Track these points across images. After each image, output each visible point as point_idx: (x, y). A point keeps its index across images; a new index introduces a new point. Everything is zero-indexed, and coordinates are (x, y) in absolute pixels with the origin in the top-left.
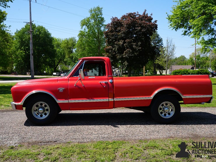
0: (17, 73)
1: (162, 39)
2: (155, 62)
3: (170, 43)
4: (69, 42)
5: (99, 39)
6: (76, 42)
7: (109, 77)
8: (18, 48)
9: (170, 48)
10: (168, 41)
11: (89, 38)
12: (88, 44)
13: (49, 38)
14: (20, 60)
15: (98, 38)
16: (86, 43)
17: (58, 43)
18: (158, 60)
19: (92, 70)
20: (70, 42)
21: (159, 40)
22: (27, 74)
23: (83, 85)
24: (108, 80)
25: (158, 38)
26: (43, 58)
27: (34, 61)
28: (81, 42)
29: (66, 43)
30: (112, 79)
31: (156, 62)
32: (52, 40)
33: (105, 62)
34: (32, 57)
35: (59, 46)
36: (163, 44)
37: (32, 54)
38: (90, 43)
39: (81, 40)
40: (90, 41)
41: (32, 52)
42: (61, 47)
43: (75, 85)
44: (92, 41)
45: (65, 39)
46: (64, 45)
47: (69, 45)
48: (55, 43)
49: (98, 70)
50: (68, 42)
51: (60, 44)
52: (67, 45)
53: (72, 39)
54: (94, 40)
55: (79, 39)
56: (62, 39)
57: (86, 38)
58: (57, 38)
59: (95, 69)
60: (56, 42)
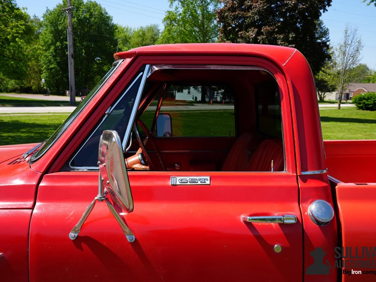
0: (49, 91)
1: (328, 29)
2: (317, 77)
3: (352, 36)
4: (146, 34)
5: (204, 27)
6: (160, 35)
7: (305, 179)
8: (51, 45)
9: (352, 48)
10: (348, 33)
11: (185, 26)
12: (183, 38)
13: (108, 25)
14: (53, 68)
15: (201, 26)
16: (178, 35)
17: (126, 37)
18: (324, 71)
19: (189, 89)
20: (148, 35)
21: (321, 33)
22: (67, 94)
23: (130, 238)
24: (301, 197)
25: (321, 28)
26: (97, 64)
27: (75, 69)
28: (169, 34)
29: (140, 36)
30: (330, 195)
31: (319, 75)
32: (114, 30)
33: (279, 80)
34: (72, 60)
35: (127, 41)
36: (329, 41)
37: (72, 56)
38: (187, 35)
39: (168, 30)
40: (187, 33)
41: (72, 51)
42: (132, 43)
43: (72, 235)
44: (191, 31)
45: (139, 29)
46: (136, 40)
47: (146, 39)
48: (119, 36)
49: (200, 89)
50: (144, 34)
51: (130, 38)
52: (143, 40)
53: (152, 29)
54: (195, 31)
55: (164, 27)
56: (132, 29)
57: (179, 25)
58: (123, 27)
59: (196, 88)
60: (122, 35)
